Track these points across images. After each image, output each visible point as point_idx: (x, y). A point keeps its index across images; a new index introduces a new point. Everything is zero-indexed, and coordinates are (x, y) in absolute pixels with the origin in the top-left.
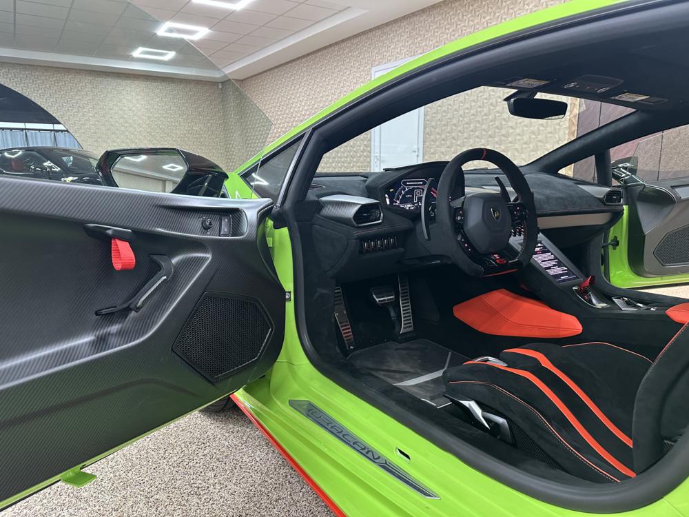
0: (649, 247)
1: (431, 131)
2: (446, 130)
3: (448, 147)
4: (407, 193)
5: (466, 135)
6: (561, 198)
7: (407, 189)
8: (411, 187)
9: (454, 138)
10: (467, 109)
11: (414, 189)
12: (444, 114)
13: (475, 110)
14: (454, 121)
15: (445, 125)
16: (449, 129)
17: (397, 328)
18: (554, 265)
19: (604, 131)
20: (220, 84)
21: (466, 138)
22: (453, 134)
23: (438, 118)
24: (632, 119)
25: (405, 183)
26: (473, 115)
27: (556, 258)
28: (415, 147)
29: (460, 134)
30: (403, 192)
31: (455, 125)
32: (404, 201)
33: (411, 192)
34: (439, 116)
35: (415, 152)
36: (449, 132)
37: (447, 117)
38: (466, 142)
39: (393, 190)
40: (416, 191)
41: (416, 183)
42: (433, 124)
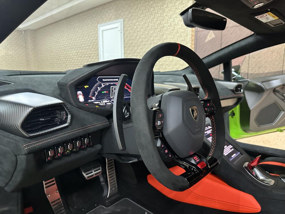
0: (253, 116)
4: (103, 89)
7: (103, 86)
8: (107, 84)
11: (110, 85)
12: (133, 47)
17: (105, 191)
19: (231, 48)
20: (23, 31)
23: (130, 49)
24: (251, 40)
25: (101, 80)
30: (99, 89)
32: (100, 97)
33: (107, 88)
37: (135, 49)
39: (88, 86)
40: (112, 88)
41: (112, 80)
42: (128, 52)
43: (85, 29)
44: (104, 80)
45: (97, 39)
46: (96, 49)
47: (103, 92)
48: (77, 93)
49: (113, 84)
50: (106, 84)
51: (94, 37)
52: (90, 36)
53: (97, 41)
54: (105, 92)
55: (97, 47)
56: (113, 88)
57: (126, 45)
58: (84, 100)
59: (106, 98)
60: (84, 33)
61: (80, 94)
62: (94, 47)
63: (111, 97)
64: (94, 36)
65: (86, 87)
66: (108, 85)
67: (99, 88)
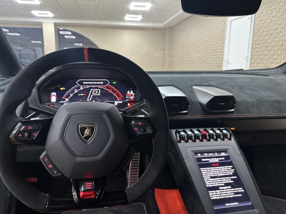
1: (256, 47)
2: (265, 46)
3: (265, 56)
4: (80, 92)
5: (276, 48)
6: (279, 102)
7: (82, 88)
9: (268, 50)
10: (278, 33)
11: (91, 88)
12: (264, 37)
13: (283, 34)
14: (270, 41)
15: (264, 43)
16: (266, 45)
18: (227, 185)
21: (276, 50)
22: (268, 48)
23: (260, 39)
26: (281, 37)
27: (235, 174)
28: (246, 55)
29: (272, 48)
31: (270, 43)
32: (74, 99)
33: (86, 91)
34: (261, 38)
35: (245, 58)
36: (266, 47)
37: (265, 39)
38: (276, 53)
39: (64, 88)
40: (92, 91)
41: (95, 83)
42: (257, 42)
43: (214, 21)
44: (84, 83)
45: (224, 31)
46: (222, 42)
47: (79, 95)
48: (51, 94)
49: (95, 87)
50: (86, 87)
51: (222, 29)
52: (218, 28)
53: (224, 33)
54: (82, 95)
55: (224, 39)
56: (94, 91)
57: (255, 35)
58: (56, 101)
59: (81, 100)
60: (212, 25)
61: (54, 95)
62: (220, 39)
63: (88, 100)
64: (221, 27)
65: (61, 89)
66: (88, 87)
67: (76, 90)
